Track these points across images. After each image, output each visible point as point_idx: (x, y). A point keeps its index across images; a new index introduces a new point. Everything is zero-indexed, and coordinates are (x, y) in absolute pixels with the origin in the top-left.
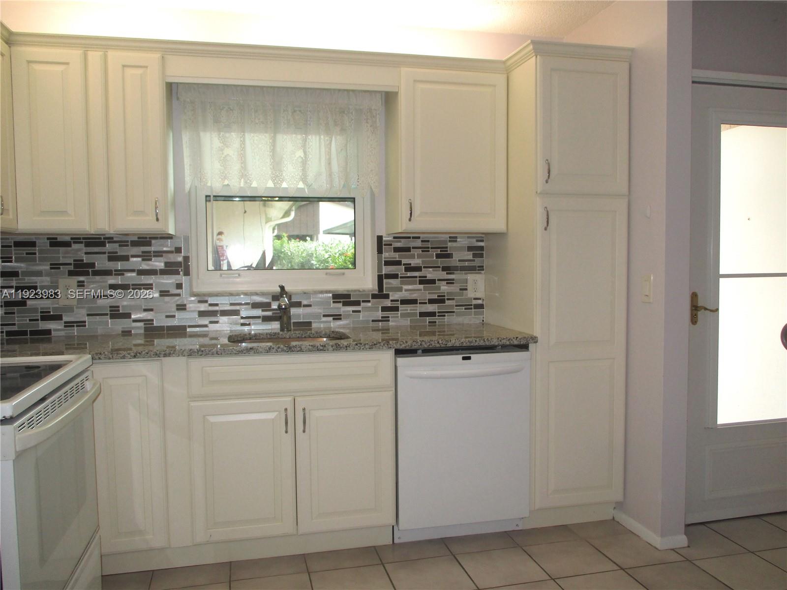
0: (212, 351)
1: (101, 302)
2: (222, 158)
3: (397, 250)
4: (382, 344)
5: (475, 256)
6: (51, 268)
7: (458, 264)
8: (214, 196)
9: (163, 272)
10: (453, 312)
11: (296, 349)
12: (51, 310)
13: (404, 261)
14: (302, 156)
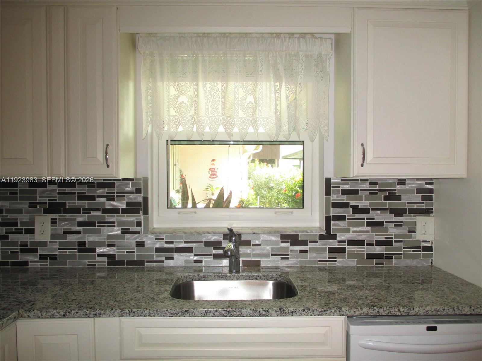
0: (144, 313)
1: (71, 238)
2: (177, 105)
3: (344, 192)
4: (333, 311)
5: (424, 198)
6: (30, 207)
7: (407, 207)
8: (171, 141)
9: (124, 211)
10: (401, 254)
11: (235, 313)
12: (29, 244)
13: (352, 203)
14: (253, 102)
